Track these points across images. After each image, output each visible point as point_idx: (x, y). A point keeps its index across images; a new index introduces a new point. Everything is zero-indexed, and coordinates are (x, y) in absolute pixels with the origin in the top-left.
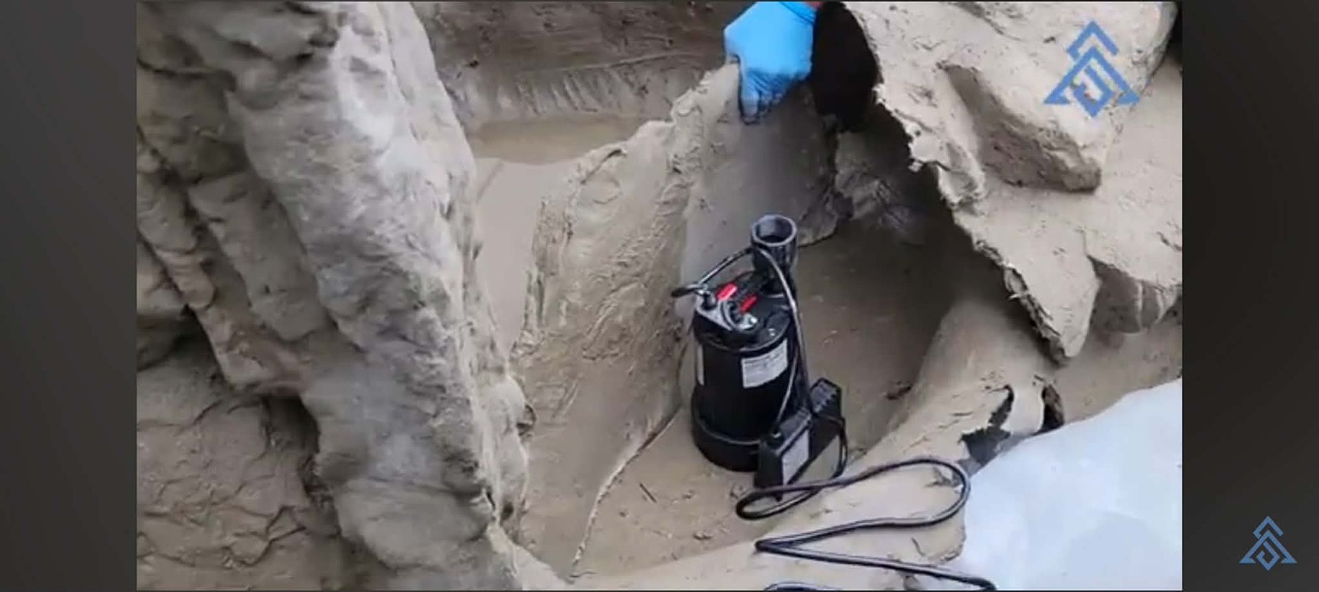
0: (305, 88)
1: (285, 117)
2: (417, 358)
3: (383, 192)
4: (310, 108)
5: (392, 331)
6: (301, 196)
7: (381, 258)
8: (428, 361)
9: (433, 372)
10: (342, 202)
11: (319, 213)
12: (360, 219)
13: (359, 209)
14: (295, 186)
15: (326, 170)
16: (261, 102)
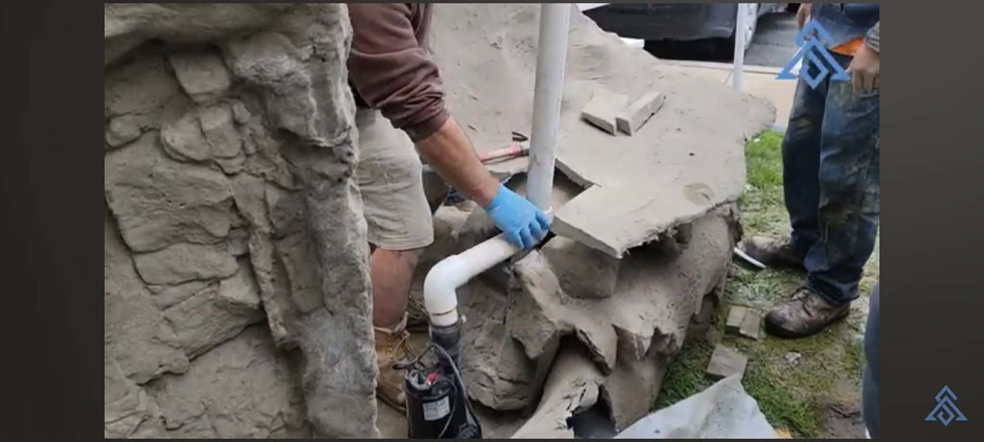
0: (339, 192)
1: (330, 204)
2: (359, 316)
3: (358, 236)
4: (339, 200)
5: (350, 303)
6: (328, 236)
7: (353, 264)
8: (362, 318)
9: (363, 324)
10: (344, 239)
11: (334, 243)
12: (350, 245)
13: (349, 242)
14: (328, 231)
15: (339, 225)
16: (322, 198)
